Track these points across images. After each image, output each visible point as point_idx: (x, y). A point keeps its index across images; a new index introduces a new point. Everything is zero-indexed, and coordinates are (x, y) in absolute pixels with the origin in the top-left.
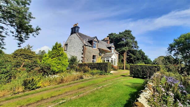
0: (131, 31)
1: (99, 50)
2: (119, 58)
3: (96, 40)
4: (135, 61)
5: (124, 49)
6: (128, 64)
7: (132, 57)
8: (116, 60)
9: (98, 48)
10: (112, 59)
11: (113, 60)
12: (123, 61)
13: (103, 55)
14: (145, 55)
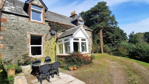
0: (106, 3)
1: (49, 24)
2: (93, 38)
3: (40, 4)
4: (114, 40)
5: (99, 25)
6: (106, 45)
7: (110, 36)
8: (87, 41)
9: (46, 21)
10: (78, 40)
11: (80, 41)
12: (98, 42)
13: (59, 34)
14: (124, 32)
